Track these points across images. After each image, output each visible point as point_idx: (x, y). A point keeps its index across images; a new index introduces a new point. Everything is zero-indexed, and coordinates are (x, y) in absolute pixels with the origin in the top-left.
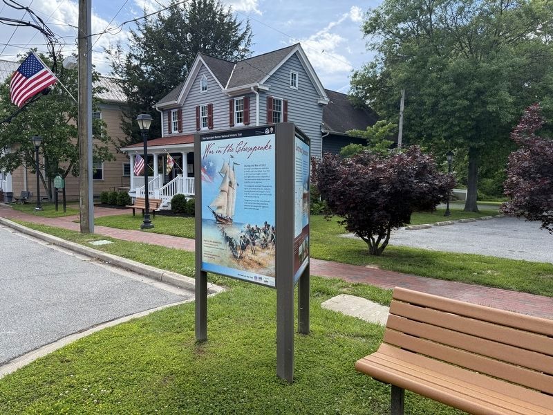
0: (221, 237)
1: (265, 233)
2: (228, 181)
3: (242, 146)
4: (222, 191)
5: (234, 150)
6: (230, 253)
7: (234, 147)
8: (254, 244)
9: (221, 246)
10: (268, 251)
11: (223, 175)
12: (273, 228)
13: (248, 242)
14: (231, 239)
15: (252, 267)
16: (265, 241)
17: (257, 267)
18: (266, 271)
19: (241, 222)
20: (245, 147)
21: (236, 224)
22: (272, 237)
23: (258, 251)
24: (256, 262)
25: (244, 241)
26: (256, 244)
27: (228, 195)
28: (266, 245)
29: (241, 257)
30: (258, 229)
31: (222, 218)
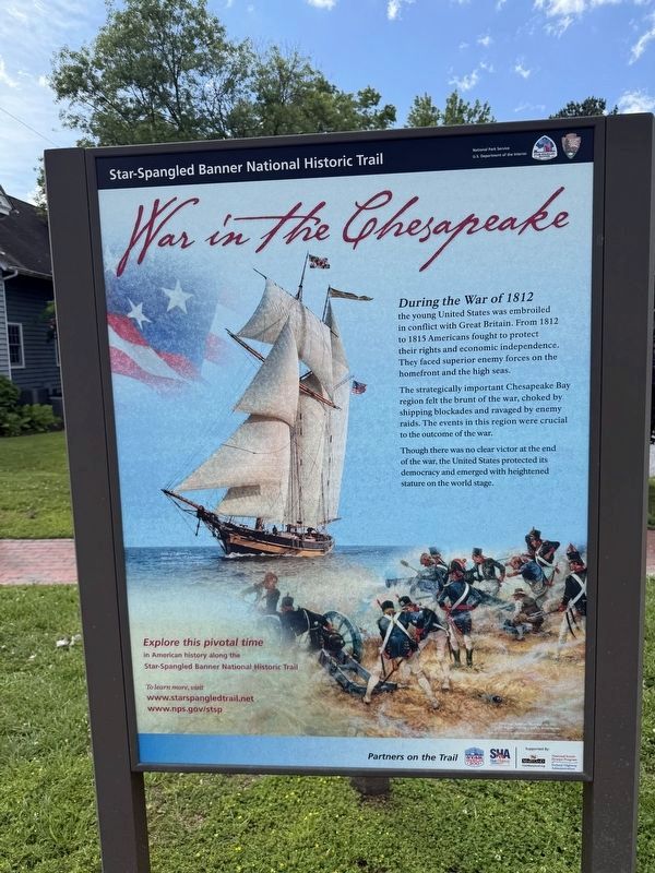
0: (256, 617)
1: (529, 575)
2: (294, 370)
3: (383, 215)
4: (255, 418)
5: (335, 232)
6: (322, 676)
7: (334, 218)
8: (465, 627)
9: (257, 656)
10: (546, 647)
11: (265, 349)
12: (574, 556)
13: (428, 623)
14: (323, 620)
15: (454, 717)
16: (530, 606)
17: (484, 712)
18: (535, 723)
19: (385, 543)
20: (406, 219)
21: (354, 552)
22: (571, 588)
23: (488, 651)
24: (477, 695)
25: (406, 618)
26: (477, 625)
27: (296, 433)
28: (538, 623)
29: (387, 688)
30: (491, 564)
31: (258, 535)
